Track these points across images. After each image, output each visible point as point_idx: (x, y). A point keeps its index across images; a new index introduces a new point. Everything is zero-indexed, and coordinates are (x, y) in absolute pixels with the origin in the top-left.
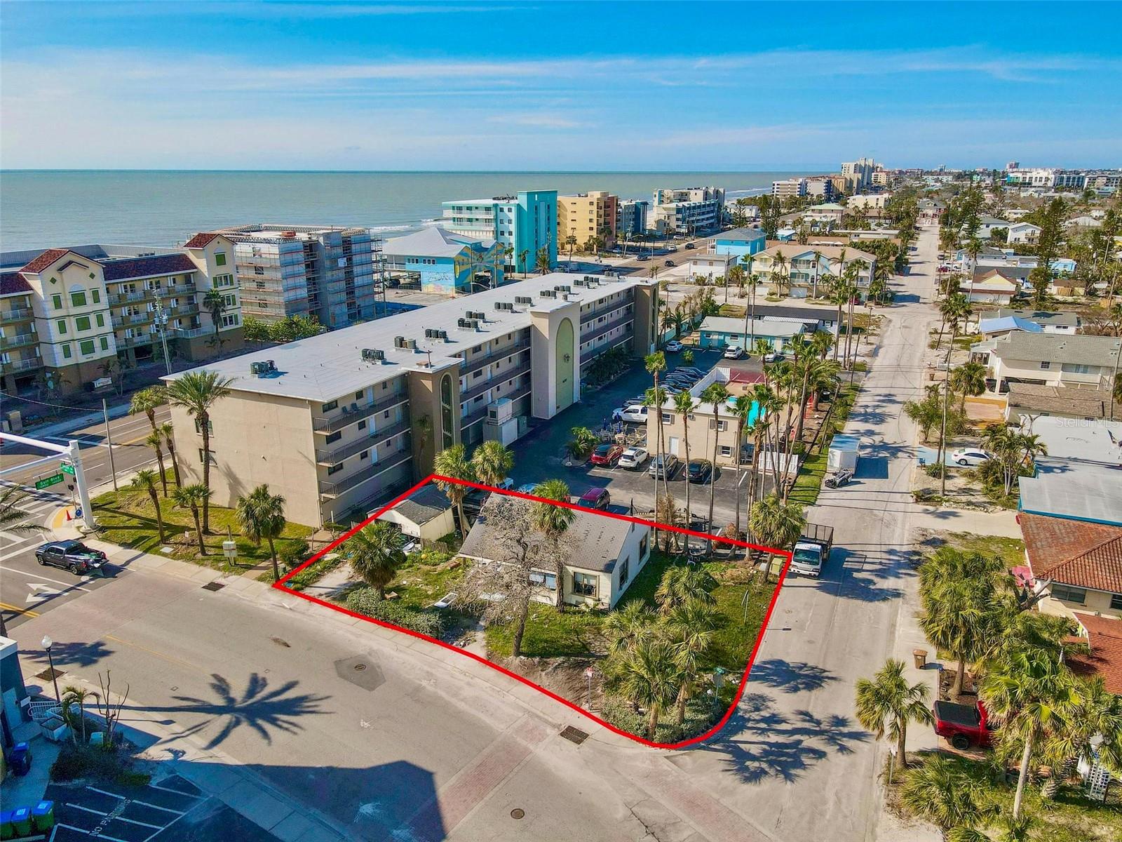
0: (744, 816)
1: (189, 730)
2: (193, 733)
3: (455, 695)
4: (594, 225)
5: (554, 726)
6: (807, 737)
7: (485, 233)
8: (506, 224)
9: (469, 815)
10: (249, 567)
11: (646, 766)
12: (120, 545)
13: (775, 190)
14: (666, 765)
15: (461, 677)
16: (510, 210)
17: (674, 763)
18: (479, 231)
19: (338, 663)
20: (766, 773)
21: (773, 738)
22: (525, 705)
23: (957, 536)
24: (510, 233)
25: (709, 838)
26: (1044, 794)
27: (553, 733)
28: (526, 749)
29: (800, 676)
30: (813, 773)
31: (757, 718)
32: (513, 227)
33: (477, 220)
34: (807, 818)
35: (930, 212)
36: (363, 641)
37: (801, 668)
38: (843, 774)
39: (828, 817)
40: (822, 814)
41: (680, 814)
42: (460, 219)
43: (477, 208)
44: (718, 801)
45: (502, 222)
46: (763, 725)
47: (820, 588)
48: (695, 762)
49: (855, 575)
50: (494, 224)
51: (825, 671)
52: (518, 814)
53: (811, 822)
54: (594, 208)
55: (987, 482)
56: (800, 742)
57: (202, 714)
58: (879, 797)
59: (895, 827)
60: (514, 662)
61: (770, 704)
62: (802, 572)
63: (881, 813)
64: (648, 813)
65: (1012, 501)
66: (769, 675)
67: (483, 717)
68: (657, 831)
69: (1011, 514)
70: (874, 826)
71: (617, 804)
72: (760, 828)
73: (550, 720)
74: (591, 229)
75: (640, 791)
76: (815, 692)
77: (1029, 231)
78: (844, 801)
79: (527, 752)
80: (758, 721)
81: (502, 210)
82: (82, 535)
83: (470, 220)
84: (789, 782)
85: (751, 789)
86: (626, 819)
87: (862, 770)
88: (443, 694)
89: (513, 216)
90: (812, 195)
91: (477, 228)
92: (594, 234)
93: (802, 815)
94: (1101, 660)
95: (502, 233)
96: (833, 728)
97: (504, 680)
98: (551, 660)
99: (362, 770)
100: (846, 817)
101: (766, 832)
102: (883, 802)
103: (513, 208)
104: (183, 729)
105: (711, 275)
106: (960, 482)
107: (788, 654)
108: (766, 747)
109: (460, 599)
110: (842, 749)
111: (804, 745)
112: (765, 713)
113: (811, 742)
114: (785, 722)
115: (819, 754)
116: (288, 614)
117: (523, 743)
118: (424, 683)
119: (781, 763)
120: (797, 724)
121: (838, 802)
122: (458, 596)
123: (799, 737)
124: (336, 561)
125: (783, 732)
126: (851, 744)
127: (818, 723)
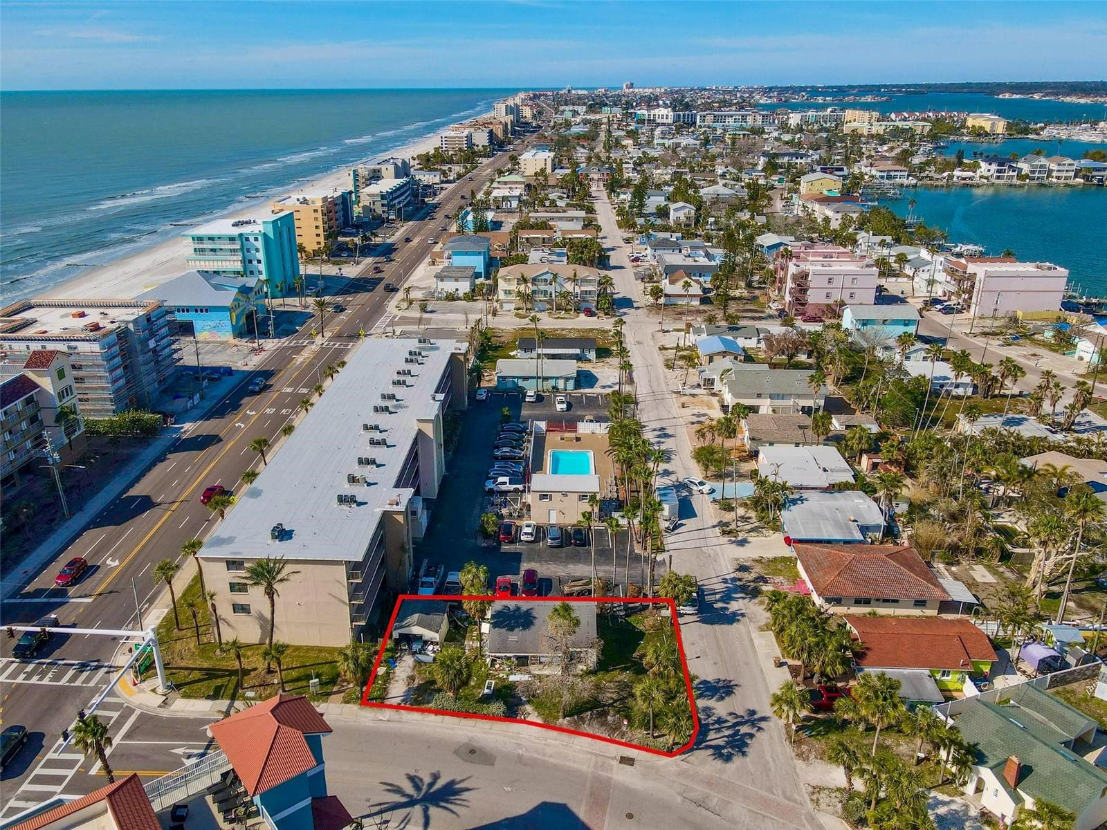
0: (737, 782)
1: (402, 822)
2: (406, 824)
3: (544, 755)
4: (321, 231)
5: (613, 758)
6: (741, 727)
7: (232, 263)
8: (254, 252)
9: (606, 823)
10: (328, 694)
11: (674, 769)
12: (206, 698)
13: (444, 142)
14: (684, 765)
15: (538, 741)
16: (256, 239)
17: (688, 762)
18: (225, 261)
19: (456, 752)
20: (732, 754)
21: (727, 733)
22: (588, 750)
23: (757, 561)
24: (259, 262)
26: (860, 729)
27: (615, 763)
28: (608, 778)
29: (720, 688)
30: (753, 747)
31: (712, 722)
32: (261, 255)
33: (221, 249)
34: (764, 774)
35: (596, 177)
36: (460, 732)
37: (718, 683)
38: (769, 744)
39: (773, 770)
40: (770, 770)
41: (706, 791)
42: (202, 250)
43: (220, 238)
44: (720, 778)
45: (248, 251)
46: (717, 726)
47: (703, 621)
48: (697, 758)
49: (715, 606)
50: (241, 254)
51: (730, 681)
52: (630, 816)
53: (767, 776)
54: (319, 215)
55: (757, 511)
56: (739, 731)
57: (401, 810)
58: (791, 753)
59: (804, 766)
60: (564, 722)
61: (714, 711)
62: (688, 612)
63: (795, 761)
64: (691, 795)
65: (776, 526)
66: (704, 692)
67: (568, 764)
68: (701, 804)
69: (779, 537)
70: (795, 769)
71: (674, 795)
72: (747, 786)
73: (607, 755)
74: (318, 235)
75: (681, 784)
76: (732, 697)
77: (686, 211)
78: (776, 759)
79: (609, 779)
80: (713, 724)
81: (247, 239)
82: (164, 698)
83: (212, 250)
84: (746, 757)
85: (731, 767)
86: (683, 802)
87: (776, 738)
88: (536, 756)
89: (260, 244)
90: (477, 146)
91: (222, 258)
92: (321, 239)
93: (762, 773)
94: (867, 649)
95: (250, 262)
96: (751, 718)
97: (565, 736)
98: (584, 715)
99: (523, 815)
100: (781, 768)
102: (793, 754)
103: (260, 238)
104: (398, 824)
105: (457, 290)
106: (741, 511)
107: (707, 675)
108: (726, 739)
109: (496, 684)
110: (760, 729)
111: (742, 732)
112: (714, 718)
113: (744, 729)
114: (726, 721)
115: (751, 736)
116: (391, 725)
117: (603, 774)
118: (520, 752)
119: (737, 746)
120: (732, 721)
121: (774, 761)
122: (493, 682)
123: (737, 728)
124: (388, 673)
125: (729, 728)
126: (763, 724)
127: (742, 717)
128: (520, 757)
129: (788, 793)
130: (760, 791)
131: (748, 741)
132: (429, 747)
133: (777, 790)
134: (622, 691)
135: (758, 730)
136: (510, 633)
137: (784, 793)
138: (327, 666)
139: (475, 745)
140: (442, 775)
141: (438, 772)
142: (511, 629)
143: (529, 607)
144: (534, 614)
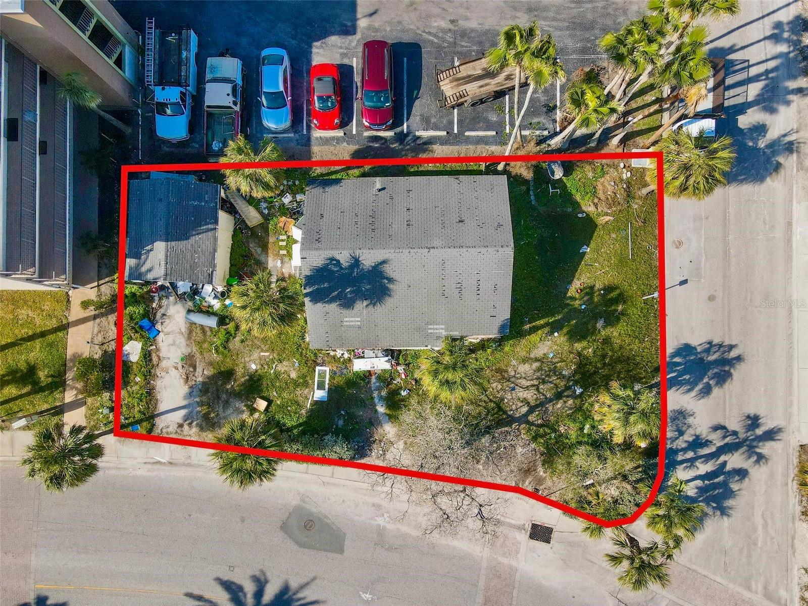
0: (700, 570)
5: (521, 528)
6: (731, 455)
19: (284, 527)
20: (704, 514)
25: (681, 602)
27: (523, 537)
28: (511, 567)
29: (710, 364)
31: (684, 445)
34: (745, 552)
37: (709, 351)
38: (766, 491)
39: (760, 544)
40: (755, 544)
46: (690, 455)
51: (731, 347)
53: (749, 556)
56: (724, 464)
58: (794, 506)
61: (690, 420)
63: (798, 524)
66: (681, 374)
70: (793, 538)
71: (605, 597)
72: (713, 577)
73: (513, 522)
76: (727, 386)
78: (769, 521)
79: (513, 570)
84: (725, 518)
87: (779, 478)
93: (741, 551)
96: (749, 434)
100: (772, 538)
101: (719, 579)
102: (798, 511)
108: (699, 483)
109: (333, 374)
110: (761, 458)
111: (729, 467)
112: (688, 437)
113: (734, 461)
114: (707, 443)
115: (742, 473)
116: (175, 472)
117: (505, 561)
118: (380, 521)
119: (714, 499)
120: (717, 440)
121: (766, 524)
122: (327, 369)
123: (723, 458)
124: (147, 356)
125: (708, 457)
126: (765, 448)
127: (735, 433)
128: (380, 532)
129: (771, 587)
130: (731, 586)
131: (734, 486)
132: (243, 520)
133: (756, 585)
134: (544, 382)
135: (758, 461)
136: (345, 312)
137: (765, 588)
138: (38, 343)
139: (314, 510)
140: (269, 575)
141: (263, 572)
142: (348, 304)
143: (380, 259)
144: (388, 270)
